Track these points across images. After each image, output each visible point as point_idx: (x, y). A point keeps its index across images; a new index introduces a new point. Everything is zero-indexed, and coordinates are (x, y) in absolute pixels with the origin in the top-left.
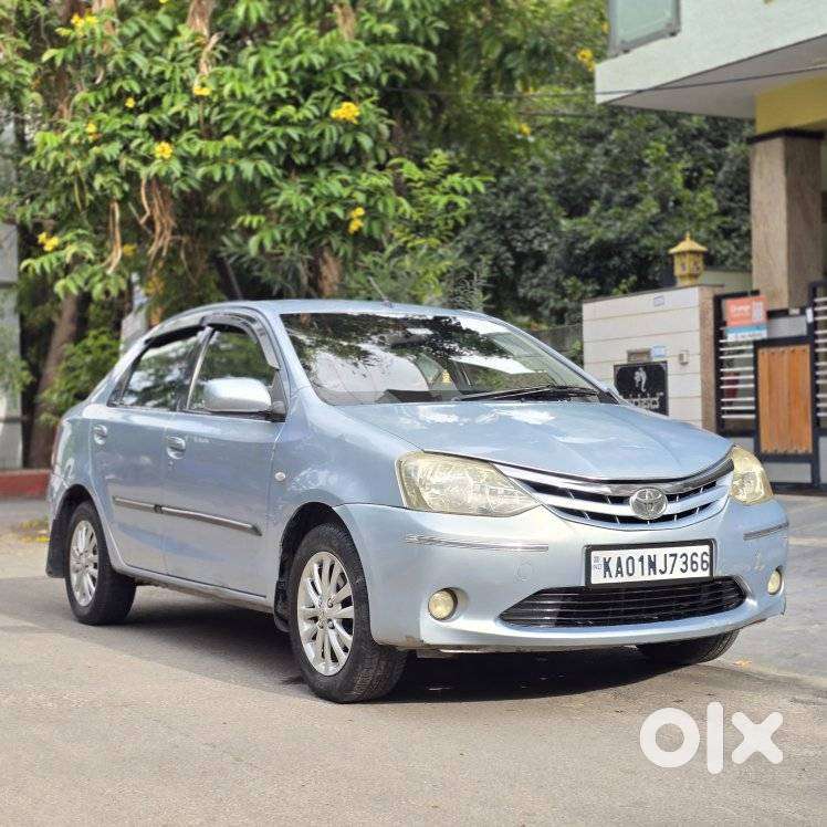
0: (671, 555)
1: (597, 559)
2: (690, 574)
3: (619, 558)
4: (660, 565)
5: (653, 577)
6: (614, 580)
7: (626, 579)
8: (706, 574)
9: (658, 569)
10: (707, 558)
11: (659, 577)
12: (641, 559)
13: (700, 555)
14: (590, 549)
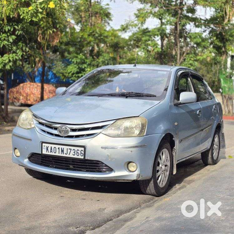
0: (69, 149)
1: (44, 146)
2: (76, 156)
3: (51, 147)
6: (49, 153)
7: (53, 154)
8: (83, 157)
9: (64, 153)
10: (83, 152)
12: (59, 148)
13: (80, 151)
14: (43, 142)
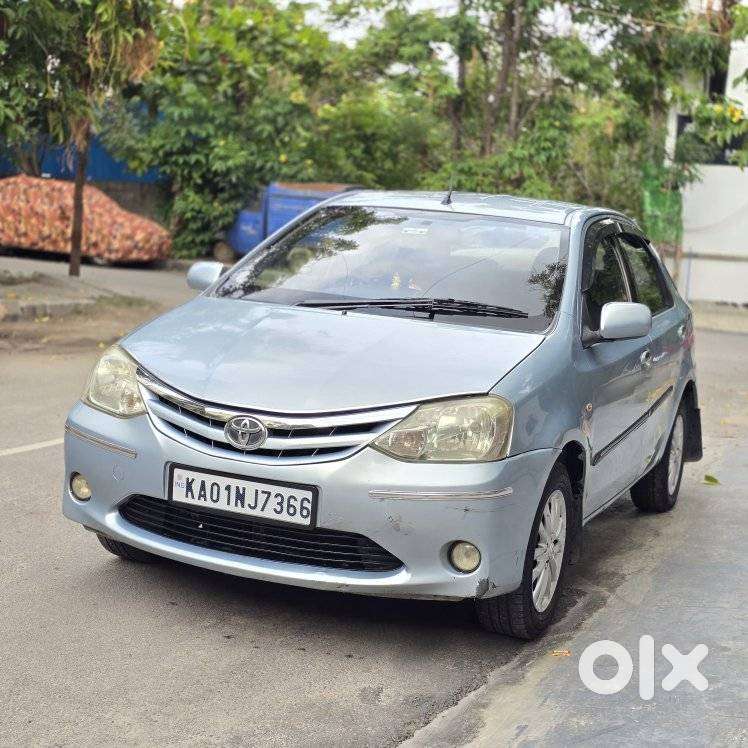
0: (263, 492)
1: (180, 477)
2: (284, 517)
3: (203, 483)
4: (249, 499)
5: (239, 510)
6: (196, 502)
7: (208, 504)
8: (307, 522)
9: (246, 503)
10: (309, 506)
11: (247, 511)
12: (228, 488)
13: (299, 500)
14: (174, 466)
